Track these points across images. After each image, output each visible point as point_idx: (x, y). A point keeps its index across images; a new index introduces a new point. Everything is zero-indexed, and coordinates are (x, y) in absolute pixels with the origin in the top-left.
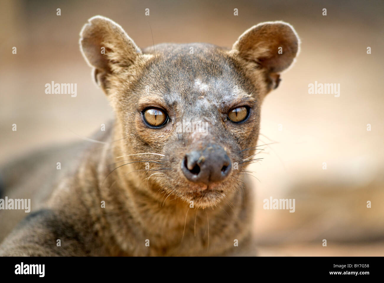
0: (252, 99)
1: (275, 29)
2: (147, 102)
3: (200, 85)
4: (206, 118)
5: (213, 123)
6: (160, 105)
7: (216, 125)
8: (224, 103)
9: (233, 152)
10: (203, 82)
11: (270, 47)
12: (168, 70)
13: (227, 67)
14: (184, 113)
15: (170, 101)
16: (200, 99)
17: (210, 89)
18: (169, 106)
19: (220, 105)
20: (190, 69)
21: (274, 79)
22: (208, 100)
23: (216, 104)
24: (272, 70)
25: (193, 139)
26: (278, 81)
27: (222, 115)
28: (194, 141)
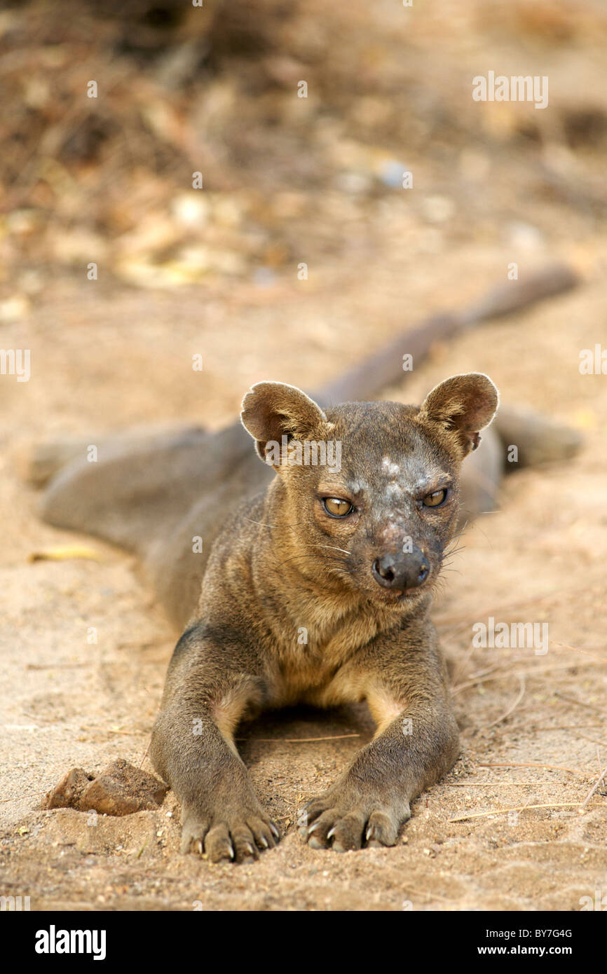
0: (449, 479)
1: (469, 381)
2: (328, 491)
3: (389, 466)
4: (399, 510)
5: (407, 516)
6: (343, 495)
7: (411, 518)
8: (418, 488)
9: (431, 549)
10: (392, 462)
11: (465, 403)
12: (351, 448)
13: (418, 439)
14: (373, 504)
15: (356, 489)
16: (391, 484)
17: (401, 471)
18: (355, 495)
19: (414, 491)
20: (376, 444)
21: (471, 438)
22: (400, 486)
23: (409, 490)
24: (468, 427)
25: (385, 539)
26: (477, 439)
27: (416, 503)
28: (386, 542)
